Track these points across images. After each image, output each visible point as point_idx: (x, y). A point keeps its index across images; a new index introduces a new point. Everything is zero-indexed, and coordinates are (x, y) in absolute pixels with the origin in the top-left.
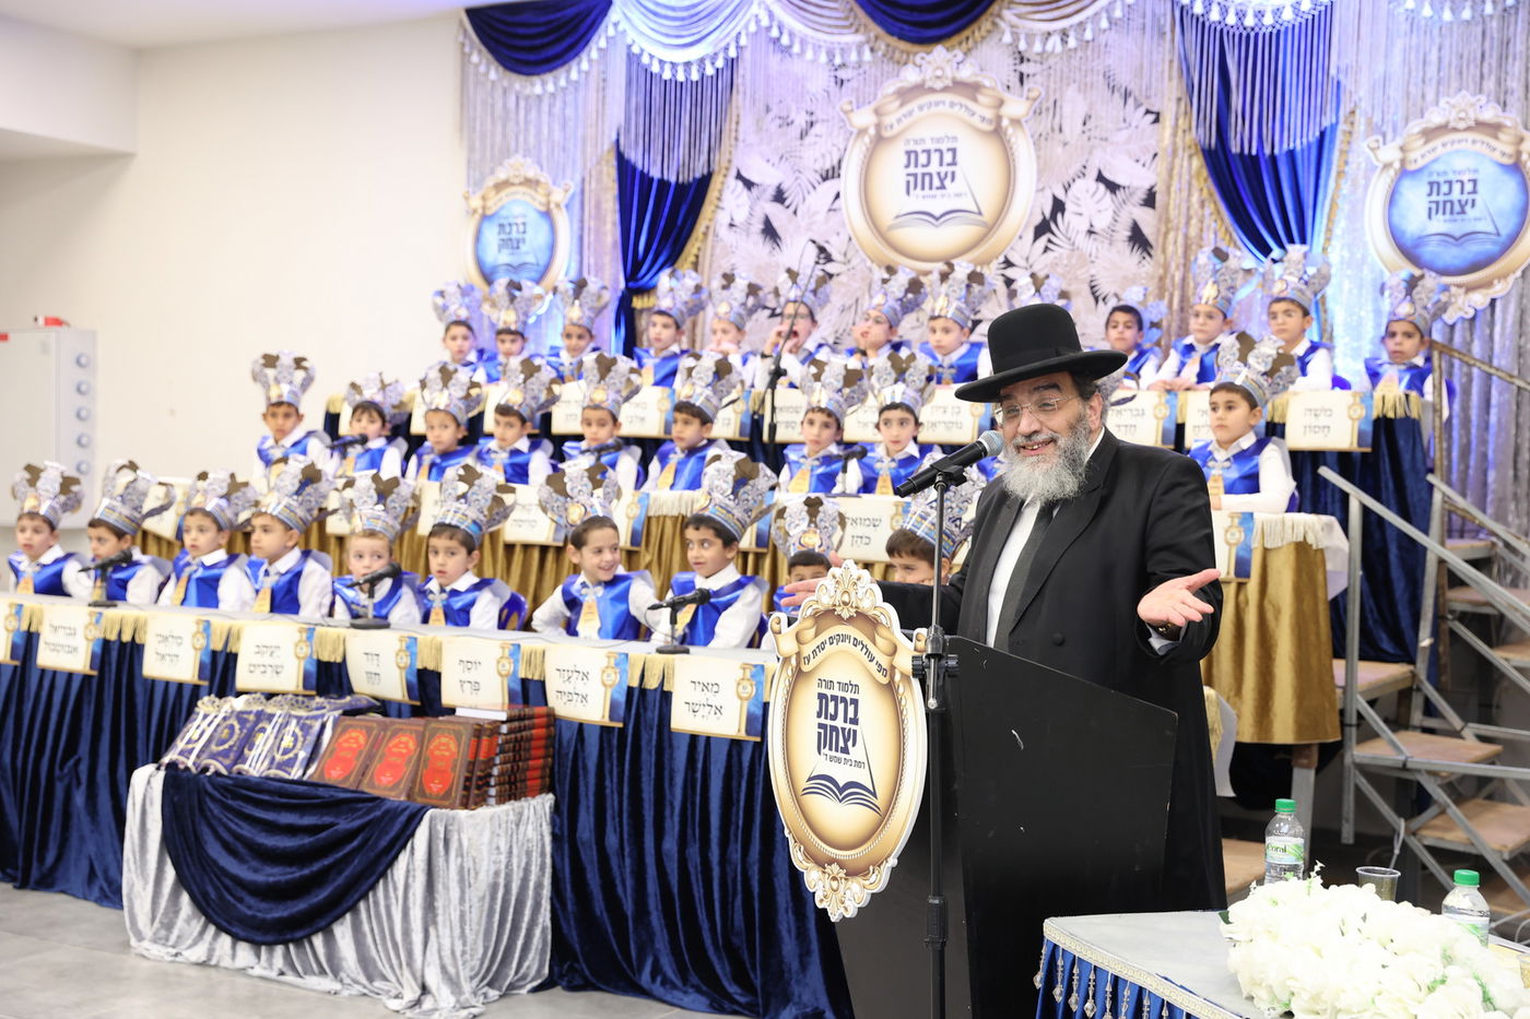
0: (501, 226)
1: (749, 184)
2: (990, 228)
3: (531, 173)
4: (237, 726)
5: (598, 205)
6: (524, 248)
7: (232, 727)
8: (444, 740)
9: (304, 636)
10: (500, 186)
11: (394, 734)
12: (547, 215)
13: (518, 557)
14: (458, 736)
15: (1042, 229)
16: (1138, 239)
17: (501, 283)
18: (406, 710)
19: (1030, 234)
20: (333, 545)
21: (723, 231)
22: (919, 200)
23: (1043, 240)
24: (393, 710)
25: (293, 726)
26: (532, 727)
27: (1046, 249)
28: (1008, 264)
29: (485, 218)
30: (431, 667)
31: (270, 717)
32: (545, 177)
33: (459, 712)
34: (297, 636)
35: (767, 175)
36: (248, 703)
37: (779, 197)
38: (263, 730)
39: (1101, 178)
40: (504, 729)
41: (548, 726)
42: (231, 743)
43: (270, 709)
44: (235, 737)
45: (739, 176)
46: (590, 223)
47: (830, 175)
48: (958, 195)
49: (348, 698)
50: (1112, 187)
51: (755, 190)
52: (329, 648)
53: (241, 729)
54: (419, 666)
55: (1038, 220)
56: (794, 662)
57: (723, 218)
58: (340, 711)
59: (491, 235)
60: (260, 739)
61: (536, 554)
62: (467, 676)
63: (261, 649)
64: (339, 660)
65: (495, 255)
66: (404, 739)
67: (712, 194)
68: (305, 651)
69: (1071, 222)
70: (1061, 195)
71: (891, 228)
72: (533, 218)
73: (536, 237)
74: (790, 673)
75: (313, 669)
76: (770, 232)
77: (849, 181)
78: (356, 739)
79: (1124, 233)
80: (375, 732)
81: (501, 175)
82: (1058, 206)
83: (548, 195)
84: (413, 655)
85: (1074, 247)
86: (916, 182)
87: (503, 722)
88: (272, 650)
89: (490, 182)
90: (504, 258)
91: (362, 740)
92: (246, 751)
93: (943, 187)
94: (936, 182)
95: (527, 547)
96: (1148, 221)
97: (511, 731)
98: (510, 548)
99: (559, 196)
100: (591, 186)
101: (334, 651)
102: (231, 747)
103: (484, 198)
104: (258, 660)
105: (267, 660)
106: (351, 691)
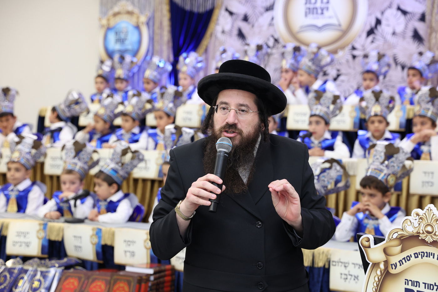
0: (116, 33)
1: (231, 13)
2: (345, 33)
3: (130, 8)
4: (8, 276)
5: (161, 23)
6: (127, 42)
7: (5, 277)
8: (122, 285)
9: (42, 227)
10: (116, 15)
11: (94, 280)
12: (138, 27)
13: (140, 185)
14: (129, 283)
15: (371, 32)
16: (417, 36)
17: (116, 57)
18: (95, 266)
19: (364, 35)
20: (48, 180)
21: (219, 35)
22: (311, 20)
23: (371, 38)
24: (89, 266)
25: (38, 276)
26: (165, 276)
27: (372, 42)
28: (354, 48)
29: (109, 29)
30: (109, 243)
31: (26, 271)
32: (136, 11)
33: (128, 269)
34: (38, 227)
35: (240, 9)
36: (14, 263)
37: (246, 19)
38: (22, 278)
39: (399, 9)
40: (152, 278)
41: (172, 275)
42: (5, 285)
43: (26, 267)
44: (7, 282)
45: (227, 10)
46: (157, 31)
47: (270, 8)
48: (330, 17)
49: (65, 260)
50: (404, 13)
51: (234, 17)
52: (55, 233)
53: (10, 278)
54: (103, 243)
55: (368, 28)
56: (382, 266)
57: (219, 29)
58: (63, 268)
59: (112, 37)
60: (21, 283)
61: (149, 184)
62: (128, 249)
63: (19, 234)
64: (60, 239)
65: (113, 45)
66: (99, 283)
67: (214, 17)
68: (42, 234)
69: (385, 29)
70: (379, 16)
71: (298, 32)
72: (131, 29)
73: (132, 37)
74: (379, 273)
75: (46, 244)
76: (241, 35)
77: (278, 11)
78: (73, 284)
79: (410, 33)
80: (83, 280)
81: (116, 9)
82: (378, 22)
83: (138, 18)
84: (100, 238)
85: (386, 41)
86: (310, 11)
87: (151, 275)
88: (25, 234)
89: (111, 13)
90: (118, 47)
91: (76, 284)
92: (14, 289)
93: (322, 13)
94: (319, 11)
95: (145, 181)
96: (422, 28)
97: (155, 279)
98: (136, 181)
99: (143, 19)
100: (158, 15)
101: (58, 235)
102: (5, 287)
103: (108, 20)
104: (17, 239)
105: (22, 239)
106: (66, 255)
